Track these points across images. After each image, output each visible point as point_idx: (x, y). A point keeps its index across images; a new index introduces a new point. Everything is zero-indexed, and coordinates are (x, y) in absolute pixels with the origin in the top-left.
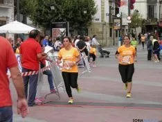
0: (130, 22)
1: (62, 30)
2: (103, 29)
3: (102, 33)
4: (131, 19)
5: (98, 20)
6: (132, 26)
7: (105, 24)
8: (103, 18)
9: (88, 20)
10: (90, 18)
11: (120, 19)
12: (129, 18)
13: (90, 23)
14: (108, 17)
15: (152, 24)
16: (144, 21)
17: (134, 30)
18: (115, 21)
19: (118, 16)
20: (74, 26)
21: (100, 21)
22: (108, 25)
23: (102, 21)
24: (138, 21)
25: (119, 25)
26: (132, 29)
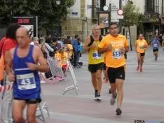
0: (122, 17)
2: (83, 28)
3: (82, 32)
4: (123, 14)
5: (77, 13)
6: (124, 24)
7: (85, 21)
8: (83, 11)
9: (61, 15)
10: (64, 12)
12: (121, 12)
13: (65, 19)
14: (90, 10)
15: (151, 20)
17: (126, 29)
18: (101, 16)
20: (42, 23)
21: (79, 16)
22: (90, 22)
23: (82, 15)
24: (133, 16)
25: (107, 22)
26: (123, 27)
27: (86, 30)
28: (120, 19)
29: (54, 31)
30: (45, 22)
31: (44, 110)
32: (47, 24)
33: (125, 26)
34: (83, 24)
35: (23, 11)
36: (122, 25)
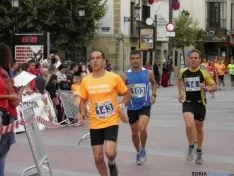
0: (173, 34)
1: (36, 49)
2: (117, 49)
3: (116, 56)
4: (175, 30)
5: (108, 29)
6: (177, 42)
7: (121, 39)
8: (117, 25)
9: (86, 30)
10: (91, 26)
11: (153, 28)
12: (171, 27)
13: (91, 37)
14: (128, 24)
15: (216, 39)
16: (200, 34)
17: (180, 51)
18: (143, 32)
19: (149, 22)
22: (127, 41)
23: (116, 31)
24: (189, 32)
25: (151, 41)
26: (175, 49)
30: (63, 41)
32: (66, 44)
33: (178, 47)
34: (118, 44)
35: (31, 25)
36: (174, 46)
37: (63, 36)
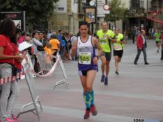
0: (108, 12)
3: (68, 27)
4: (109, 9)
5: (63, 9)
7: (72, 15)
8: (69, 6)
9: (48, 10)
11: (95, 8)
12: (107, 7)
13: (51, 14)
14: (77, 5)
15: (137, 15)
20: (28, 18)
21: (65, 11)
22: (76, 17)
23: (68, 10)
25: (93, 17)
26: (109, 22)
27: (72, 25)
28: (106, 14)
29: (40, 26)
30: (32, 17)
31: (38, 105)
32: (34, 20)
33: (111, 21)
34: (70, 19)
36: (108, 20)
37: (31, 13)
